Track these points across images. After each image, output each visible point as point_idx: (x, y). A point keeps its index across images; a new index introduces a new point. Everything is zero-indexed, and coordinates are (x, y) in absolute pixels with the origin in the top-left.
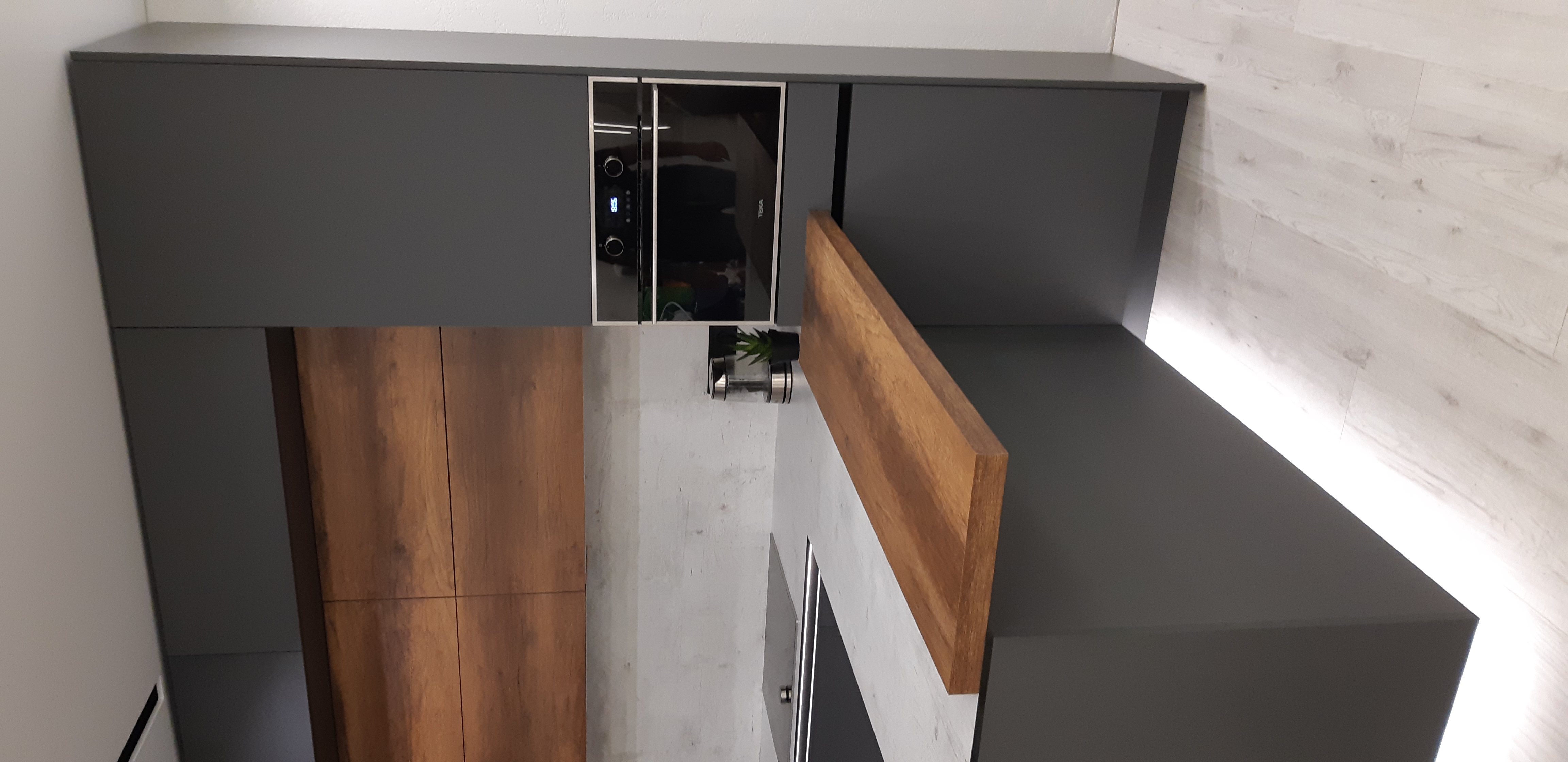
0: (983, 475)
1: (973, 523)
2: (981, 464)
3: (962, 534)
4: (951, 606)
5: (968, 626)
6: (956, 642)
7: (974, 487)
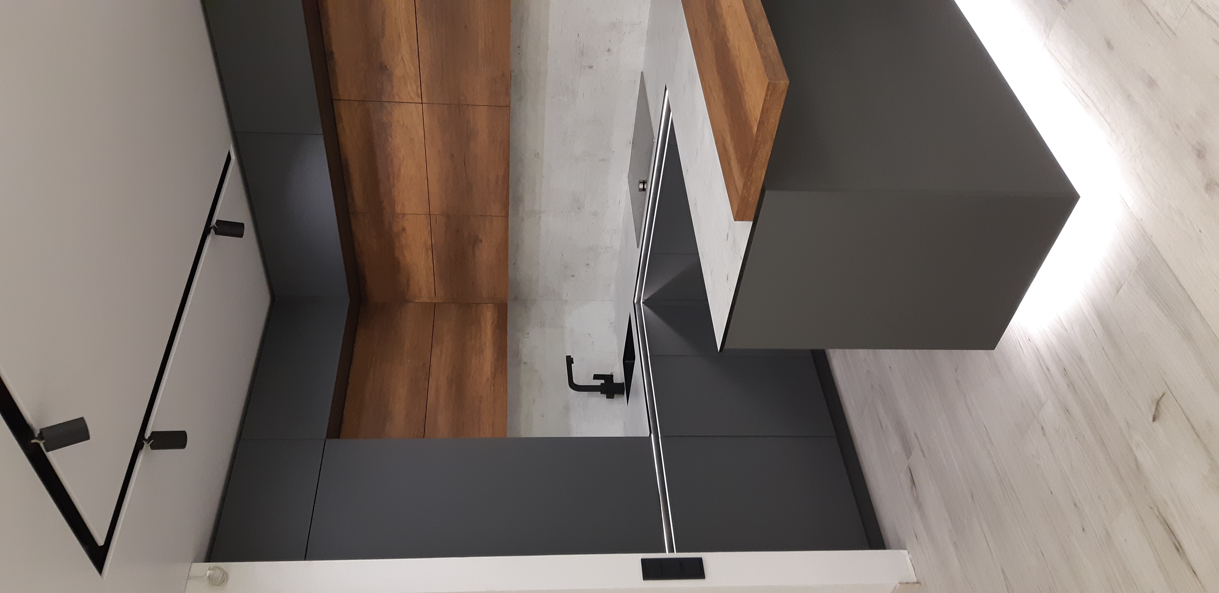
0: (771, 94)
1: (761, 123)
2: (771, 87)
3: (754, 129)
4: (742, 170)
5: (751, 184)
6: (742, 192)
7: (765, 101)
